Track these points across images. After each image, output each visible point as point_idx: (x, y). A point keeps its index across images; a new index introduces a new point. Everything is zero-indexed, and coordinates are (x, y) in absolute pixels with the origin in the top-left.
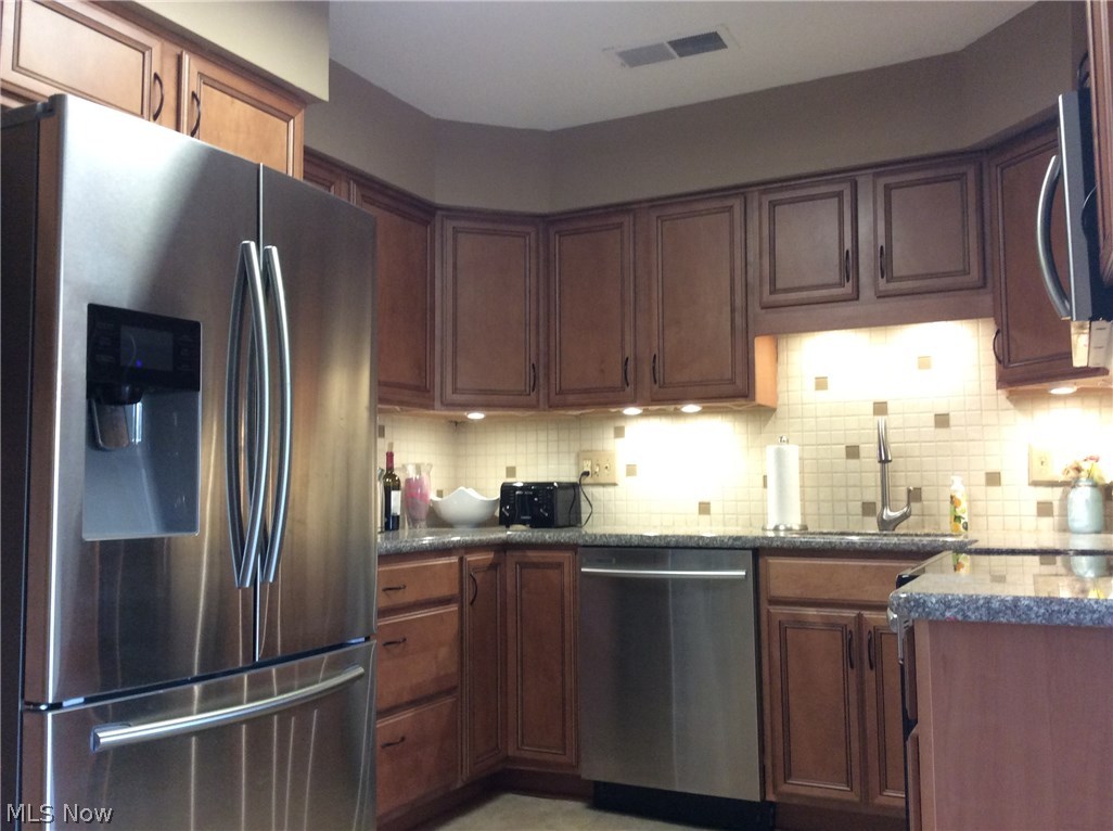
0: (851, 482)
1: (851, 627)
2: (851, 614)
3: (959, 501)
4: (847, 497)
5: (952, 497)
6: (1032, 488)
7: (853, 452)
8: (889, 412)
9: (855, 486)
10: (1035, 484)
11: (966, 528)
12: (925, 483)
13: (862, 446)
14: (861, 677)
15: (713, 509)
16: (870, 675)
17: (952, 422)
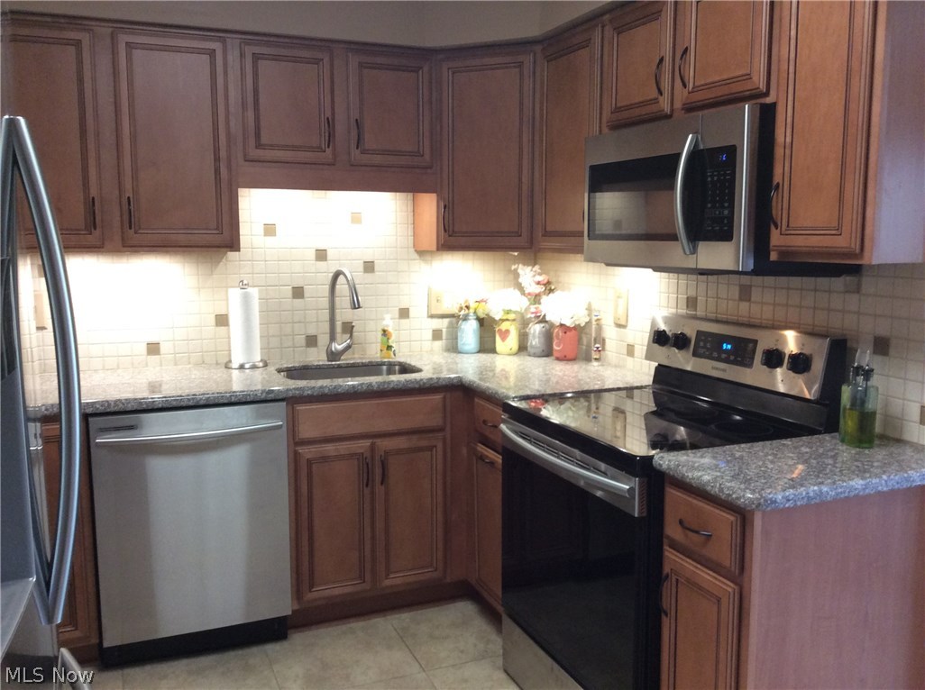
0: (296, 319)
1: (367, 454)
2: (367, 443)
3: (389, 333)
4: (293, 331)
5: (384, 331)
6: (430, 319)
7: (298, 292)
8: (329, 258)
9: (300, 322)
10: (432, 316)
11: (395, 355)
12: (356, 318)
13: (305, 287)
14: (373, 493)
15: (163, 348)
16: (380, 490)
17: (376, 268)
